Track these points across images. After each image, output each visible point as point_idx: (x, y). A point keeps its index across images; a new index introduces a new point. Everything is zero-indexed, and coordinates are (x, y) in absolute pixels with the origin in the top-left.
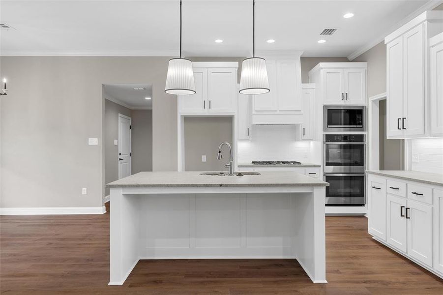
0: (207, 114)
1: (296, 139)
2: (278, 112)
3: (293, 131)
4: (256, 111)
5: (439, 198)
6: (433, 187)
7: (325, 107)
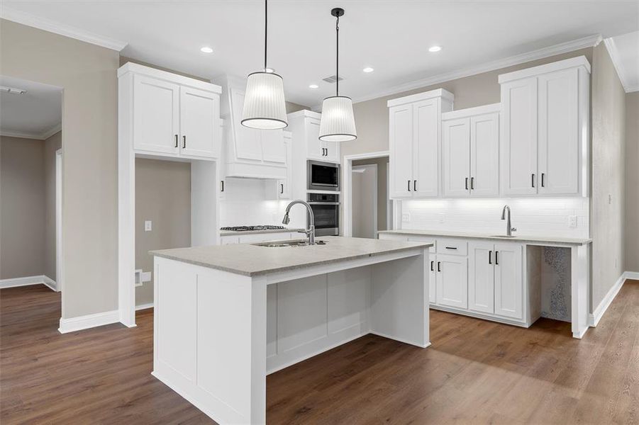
0: (178, 156)
1: (266, 197)
2: (262, 163)
3: (264, 187)
4: (238, 158)
5: (475, 249)
6: (467, 241)
7: (309, 161)
